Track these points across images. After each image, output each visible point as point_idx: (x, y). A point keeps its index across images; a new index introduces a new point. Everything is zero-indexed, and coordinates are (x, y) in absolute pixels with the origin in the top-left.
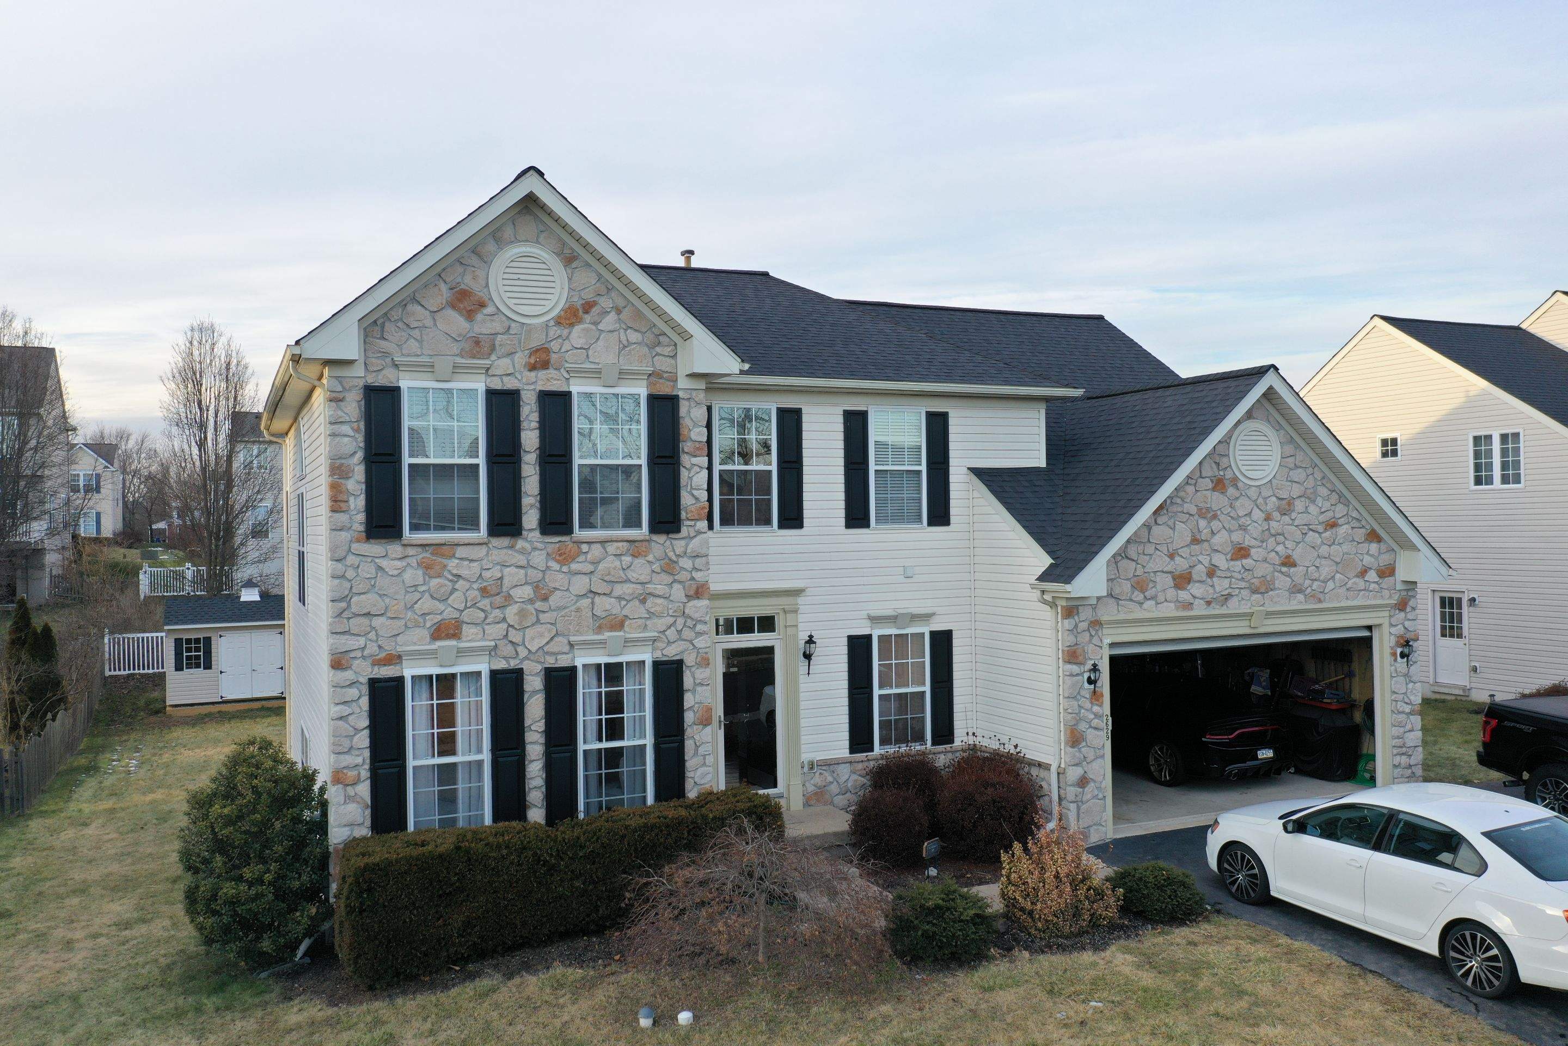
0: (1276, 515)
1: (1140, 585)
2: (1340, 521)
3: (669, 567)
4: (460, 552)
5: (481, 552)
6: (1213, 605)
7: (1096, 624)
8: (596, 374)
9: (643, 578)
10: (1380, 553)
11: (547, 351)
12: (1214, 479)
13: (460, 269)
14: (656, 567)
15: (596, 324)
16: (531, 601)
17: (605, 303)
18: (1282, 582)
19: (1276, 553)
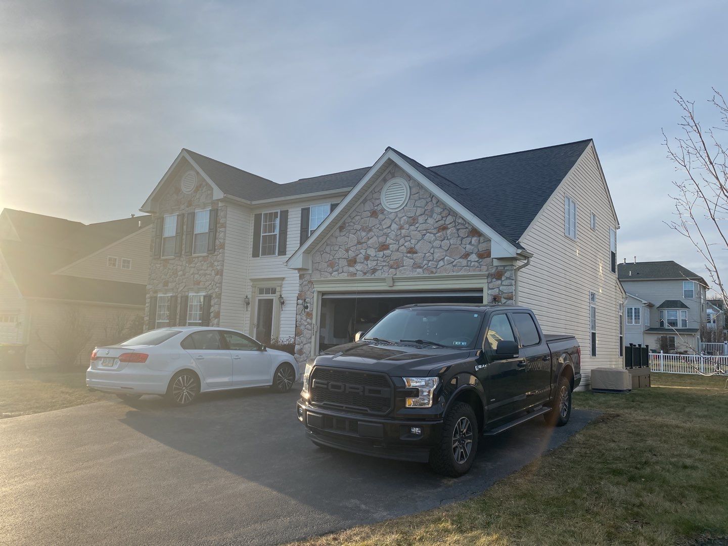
0: (406, 226)
1: (331, 265)
2: (449, 226)
3: (212, 265)
4: (170, 262)
5: (174, 261)
6: (367, 274)
7: (311, 282)
9: (205, 268)
10: (479, 243)
11: (191, 201)
12: (372, 211)
14: (209, 265)
16: (182, 276)
18: (408, 262)
19: (405, 246)
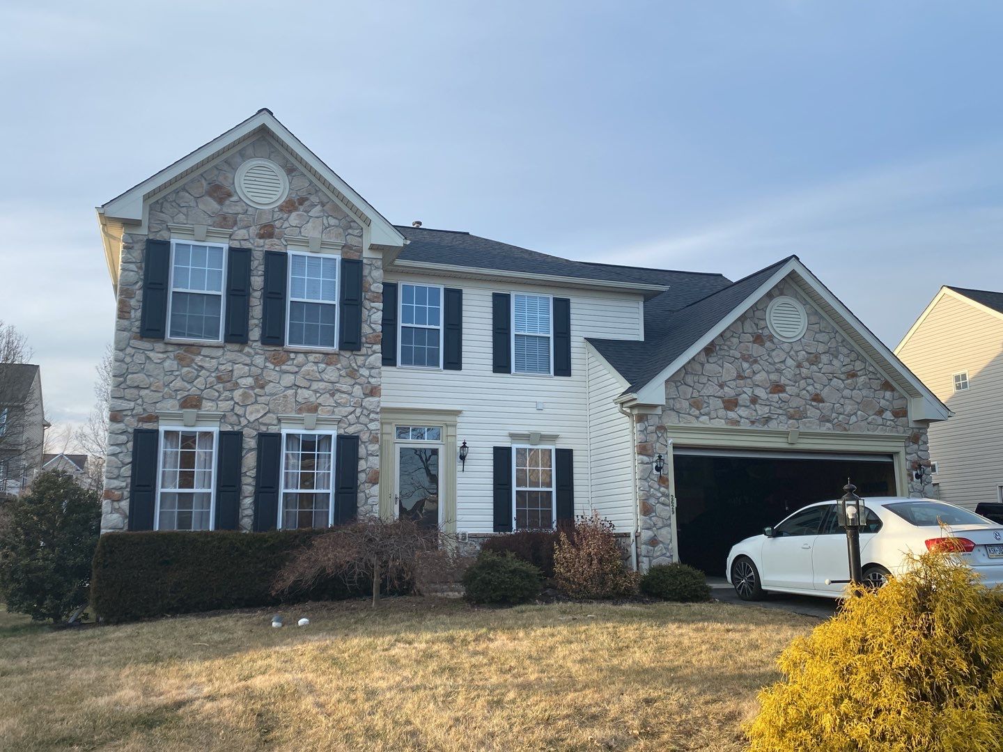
0: (806, 364)
1: (696, 404)
2: (859, 373)
3: (352, 373)
4: (204, 351)
5: (219, 352)
6: (756, 423)
7: (662, 428)
8: (305, 243)
9: (333, 379)
10: (893, 399)
11: (272, 227)
12: (754, 335)
13: (216, 172)
14: (343, 372)
15: (307, 212)
16: (252, 388)
17: (314, 199)
18: (813, 413)
19: (807, 391)
